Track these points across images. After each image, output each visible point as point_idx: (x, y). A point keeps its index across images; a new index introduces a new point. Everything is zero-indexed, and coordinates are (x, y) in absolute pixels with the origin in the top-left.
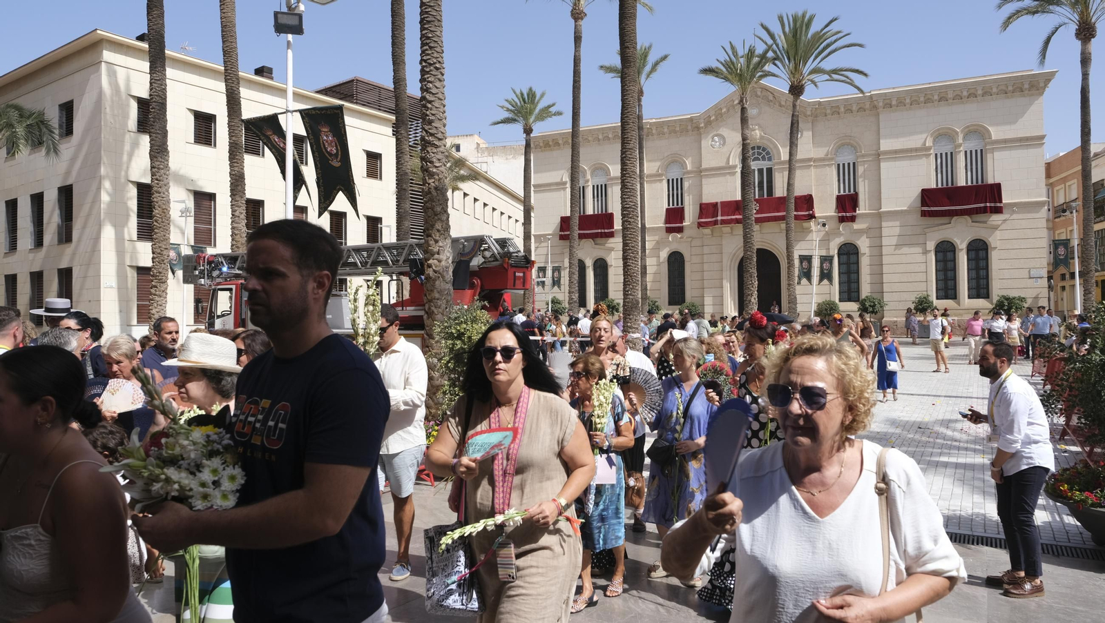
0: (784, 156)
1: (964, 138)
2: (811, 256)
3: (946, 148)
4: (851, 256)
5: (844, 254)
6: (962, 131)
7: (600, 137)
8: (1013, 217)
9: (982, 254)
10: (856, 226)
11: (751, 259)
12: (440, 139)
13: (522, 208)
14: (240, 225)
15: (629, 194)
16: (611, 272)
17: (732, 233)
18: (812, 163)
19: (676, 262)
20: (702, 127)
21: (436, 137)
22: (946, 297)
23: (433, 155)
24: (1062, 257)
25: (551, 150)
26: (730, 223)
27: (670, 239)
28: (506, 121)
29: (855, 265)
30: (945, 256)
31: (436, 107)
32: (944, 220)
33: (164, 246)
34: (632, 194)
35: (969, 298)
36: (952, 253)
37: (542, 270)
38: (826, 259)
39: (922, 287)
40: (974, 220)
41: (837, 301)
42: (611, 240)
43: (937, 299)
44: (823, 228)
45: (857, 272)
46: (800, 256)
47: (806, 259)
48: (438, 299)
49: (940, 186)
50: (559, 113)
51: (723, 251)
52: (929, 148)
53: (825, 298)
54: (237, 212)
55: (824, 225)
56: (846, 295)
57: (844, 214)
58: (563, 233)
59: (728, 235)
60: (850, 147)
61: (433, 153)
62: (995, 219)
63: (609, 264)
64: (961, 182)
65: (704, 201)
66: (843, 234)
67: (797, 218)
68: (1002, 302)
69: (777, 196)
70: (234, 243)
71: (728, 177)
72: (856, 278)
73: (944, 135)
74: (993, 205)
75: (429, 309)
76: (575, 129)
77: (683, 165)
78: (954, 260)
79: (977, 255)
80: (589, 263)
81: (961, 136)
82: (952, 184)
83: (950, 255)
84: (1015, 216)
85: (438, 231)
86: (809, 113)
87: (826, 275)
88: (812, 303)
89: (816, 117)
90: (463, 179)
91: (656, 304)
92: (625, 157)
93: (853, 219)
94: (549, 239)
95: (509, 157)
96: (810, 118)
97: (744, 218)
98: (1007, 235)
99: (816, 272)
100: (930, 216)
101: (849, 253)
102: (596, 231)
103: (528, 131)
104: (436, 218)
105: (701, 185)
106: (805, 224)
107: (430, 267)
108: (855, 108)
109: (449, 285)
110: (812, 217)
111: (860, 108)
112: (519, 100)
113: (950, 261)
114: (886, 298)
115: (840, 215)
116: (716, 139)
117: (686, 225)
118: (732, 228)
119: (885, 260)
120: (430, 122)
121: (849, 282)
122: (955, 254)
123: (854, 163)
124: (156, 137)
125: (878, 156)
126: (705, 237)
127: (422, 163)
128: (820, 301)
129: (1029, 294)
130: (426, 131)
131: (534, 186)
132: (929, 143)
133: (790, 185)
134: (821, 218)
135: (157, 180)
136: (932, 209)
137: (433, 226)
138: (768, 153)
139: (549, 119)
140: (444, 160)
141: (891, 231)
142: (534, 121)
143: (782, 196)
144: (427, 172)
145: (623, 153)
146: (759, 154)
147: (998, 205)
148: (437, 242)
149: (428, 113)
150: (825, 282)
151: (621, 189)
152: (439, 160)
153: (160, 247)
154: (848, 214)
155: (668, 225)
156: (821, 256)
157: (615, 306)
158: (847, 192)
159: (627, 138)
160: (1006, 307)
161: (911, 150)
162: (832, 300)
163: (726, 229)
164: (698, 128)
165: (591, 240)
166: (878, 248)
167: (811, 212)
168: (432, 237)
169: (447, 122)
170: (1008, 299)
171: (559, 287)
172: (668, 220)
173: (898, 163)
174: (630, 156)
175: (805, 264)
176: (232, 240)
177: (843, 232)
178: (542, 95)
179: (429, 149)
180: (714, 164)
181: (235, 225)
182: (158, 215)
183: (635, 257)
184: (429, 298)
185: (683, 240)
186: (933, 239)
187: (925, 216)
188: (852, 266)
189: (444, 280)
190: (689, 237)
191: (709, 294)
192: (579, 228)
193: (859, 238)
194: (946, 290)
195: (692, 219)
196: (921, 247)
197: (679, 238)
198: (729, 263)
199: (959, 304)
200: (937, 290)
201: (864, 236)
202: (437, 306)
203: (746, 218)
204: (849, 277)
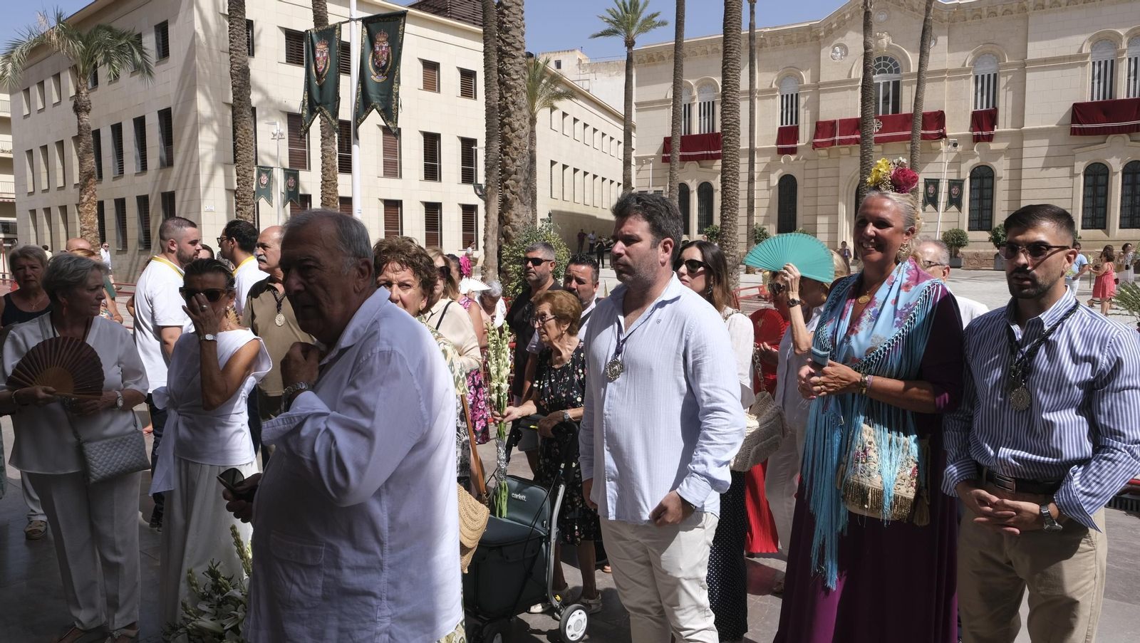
0: (914, 68)
1: (1129, 43)
2: (939, 180)
3: (1107, 55)
4: (986, 180)
5: (977, 178)
6: (1127, 35)
7: (709, 49)
10: (993, 146)
12: (518, 49)
13: (622, 127)
14: (330, 147)
15: (730, 109)
16: (716, 197)
17: (850, 154)
18: (946, 75)
19: (788, 187)
20: (822, 36)
21: (514, 47)
22: (1094, 227)
23: (510, 67)
25: (655, 64)
26: (849, 143)
27: (782, 161)
28: (606, 33)
29: (990, 190)
30: (1095, 180)
31: (514, 14)
32: (1099, 138)
33: (248, 168)
34: (733, 109)
35: (1121, 227)
36: (1104, 178)
38: (956, 184)
41: (966, 230)
42: (718, 162)
43: (1083, 228)
44: (953, 149)
45: (991, 198)
46: (925, 179)
47: (935, 183)
48: (515, 222)
49: (1095, 99)
50: (664, 23)
51: (841, 174)
52: (1086, 56)
53: (954, 226)
54: (327, 133)
55: (955, 145)
56: (976, 224)
57: (980, 133)
58: (666, 155)
59: (846, 156)
60: (991, 55)
61: (511, 64)
63: (715, 187)
64: (1121, 94)
65: (821, 120)
66: (977, 156)
67: (924, 137)
69: (903, 113)
70: (325, 165)
71: (849, 91)
72: (989, 204)
73: (1105, 41)
75: (507, 232)
76: (679, 40)
77: (800, 79)
78: (1106, 185)
80: (693, 187)
81: (1125, 40)
82: (1111, 97)
83: (1101, 179)
85: (516, 149)
86: (945, 18)
87: (955, 201)
88: (936, 232)
89: (954, 22)
90: (559, 96)
91: (765, 231)
92: (726, 69)
93: (989, 138)
94: (651, 162)
95: (612, 74)
96: (947, 23)
97: (862, 137)
99: (943, 198)
100: (1081, 134)
101: (983, 178)
102: (702, 153)
103: (630, 44)
104: (513, 134)
105: (818, 101)
106: (934, 145)
107: (507, 188)
108: (999, 11)
109: (527, 207)
110: (943, 136)
111: (1006, 11)
112: (621, 9)
113: (1101, 186)
115: (975, 133)
116: (837, 49)
117: (800, 146)
118: (850, 150)
119: (1024, 184)
120: (507, 31)
121: (981, 210)
122: (1107, 178)
123: (995, 75)
124: (236, 54)
125: (1024, 66)
126: (821, 158)
127: (499, 76)
128: (947, 230)
130: (503, 41)
131: (636, 104)
132: (1086, 50)
133: (918, 101)
134: (952, 137)
135: (238, 99)
136: (1084, 126)
137: (510, 143)
138: (896, 65)
139: (653, 30)
140: (522, 72)
141: (1035, 152)
142: (637, 33)
143: (909, 112)
144: (504, 85)
145: (724, 63)
146: (886, 65)
148: (514, 160)
149: (505, 20)
150: (954, 208)
151: (722, 104)
152: (517, 72)
153: (244, 169)
154: (984, 133)
155: (779, 146)
156: (949, 180)
158: (985, 108)
159: (730, 47)
161: (1063, 58)
162: (960, 228)
163: (844, 150)
164: (818, 37)
165: (696, 162)
166: (1017, 171)
167: (941, 131)
168: (509, 155)
169: (526, 30)
172: (780, 141)
173: (1047, 73)
174: (732, 67)
175: (931, 189)
176: (323, 162)
177: (978, 153)
178: (645, 5)
179: (506, 60)
180: (834, 78)
181: (325, 147)
182: (241, 136)
183: (734, 179)
184: (507, 221)
185: (797, 162)
186: (1083, 161)
187: (1075, 134)
188: (985, 191)
189: (522, 202)
190: (804, 159)
191: (822, 222)
192: (680, 149)
193: (996, 160)
194: (1094, 218)
195: (807, 139)
196: (1068, 169)
197: (792, 160)
198: (846, 188)
199: (1108, 235)
200: (1083, 218)
201: (1003, 158)
202: (514, 230)
203: (864, 137)
204: (981, 203)
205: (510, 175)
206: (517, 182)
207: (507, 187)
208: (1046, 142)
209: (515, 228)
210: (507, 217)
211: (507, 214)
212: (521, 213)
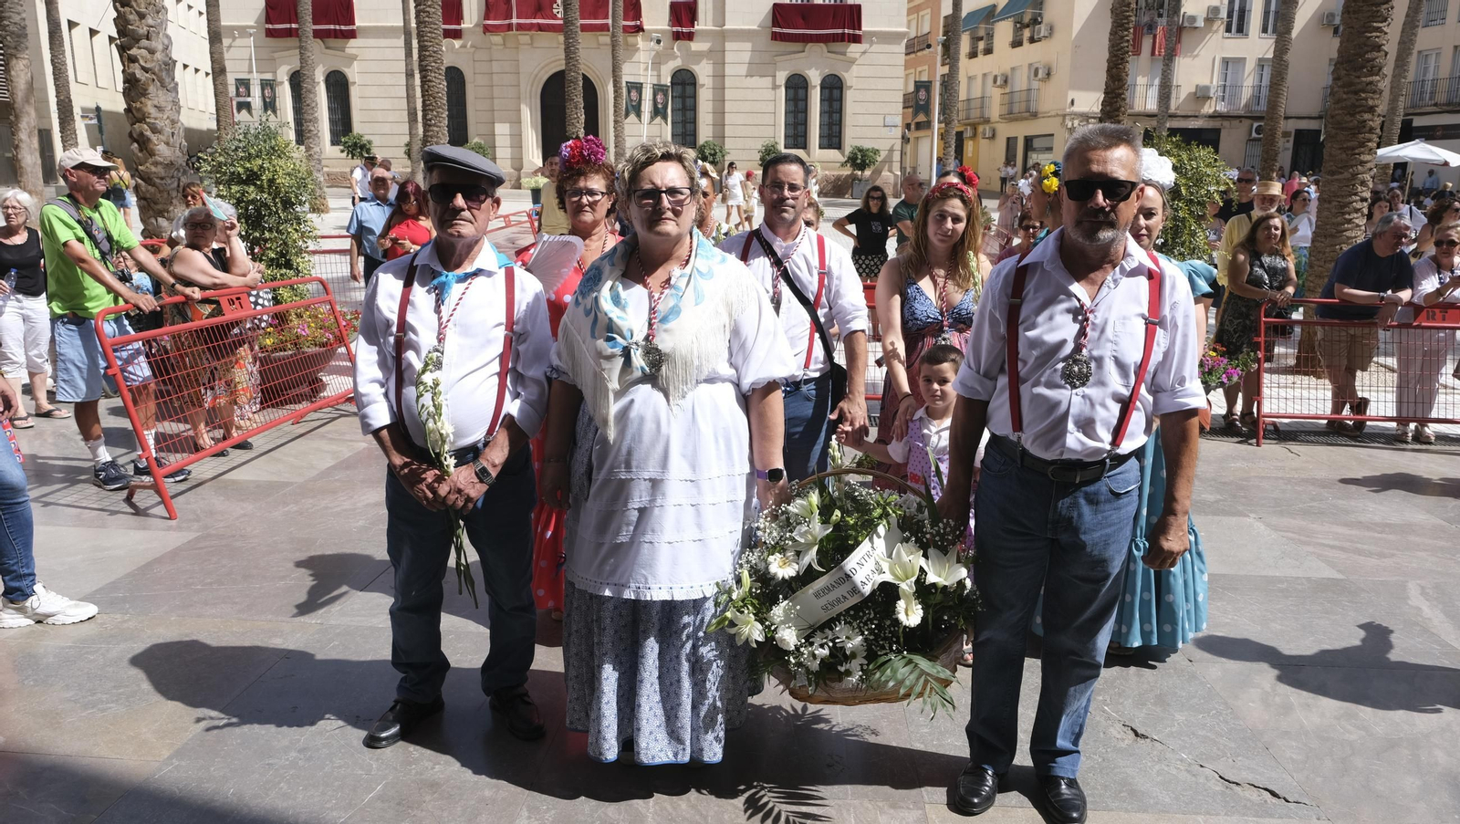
2: (642, 84)
4: (688, 88)
5: (679, 85)
8: (871, 50)
9: (836, 93)
10: (695, 46)
11: (576, 83)
16: (355, 93)
17: (532, 44)
19: (454, 83)
22: (796, 145)
24: (922, 103)
26: (529, 30)
29: (692, 100)
30: (796, 94)
32: (798, 46)
35: (820, 148)
36: (804, 92)
37: (244, 84)
38: (658, 89)
39: (769, 132)
40: (832, 49)
42: (352, 42)
44: (657, 47)
45: (694, 109)
46: (629, 82)
47: (638, 87)
49: (794, 2)
51: (521, 70)
55: (659, 42)
57: (680, 29)
58: (270, 26)
59: (527, 47)
62: (854, 49)
63: (351, 79)
66: (677, 56)
67: (626, 30)
68: (856, 154)
72: (692, 116)
74: (851, 32)
78: (806, 99)
79: (831, 93)
80: (320, 77)
82: (808, 1)
83: (801, 92)
84: (876, 48)
87: (658, 112)
93: (690, 36)
94: (251, 35)
98: (865, 71)
99: (647, 107)
100: (782, 40)
101: (684, 83)
102: (329, 27)
106: (631, 39)
110: (639, 29)
113: (801, 101)
114: (729, 144)
115: (675, 29)
117: (468, 28)
118: (532, 38)
119: (728, 94)
121: (684, 122)
122: (807, 91)
126: (495, 47)
129: (883, 146)
134: (652, 31)
136: (784, 31)
141: (738, 56)
147: (857, 32)
150: (658, 119)
154: (685, 30)
156: (652, 85)
157: (365, 145)
160: (860, 160)
163: (524, 38)
165: (319, 40)
166: (720, 77)
167: (638, 23)
170: (861, 150)
171: (274, 111)
175: (634, 94)
177: (678, 53)
185: (463, 50)
186: (784, 70)
187: (776, 40)
188: (688, 100)
189: (163, 86)
190: (472, 46)
191: (502, 130)
192: (313, 19)
193: (698, 63)
194: (795, 137)
195: (475, 18)
196: (770, 79)
197: (457, 46)
198: (529, 88)
199: (809, 155)
200: (786, 137)
201: (705, 61)
202: (155, 130)
203: (568, 22)
204: (684, 115)
205: (138, 41)
206: (152, 52)
207: (133, 60)
208: (748, 46)
209: (156, 128)
210: (139, 110)
211: (138, 105)
212: (163, 104)
